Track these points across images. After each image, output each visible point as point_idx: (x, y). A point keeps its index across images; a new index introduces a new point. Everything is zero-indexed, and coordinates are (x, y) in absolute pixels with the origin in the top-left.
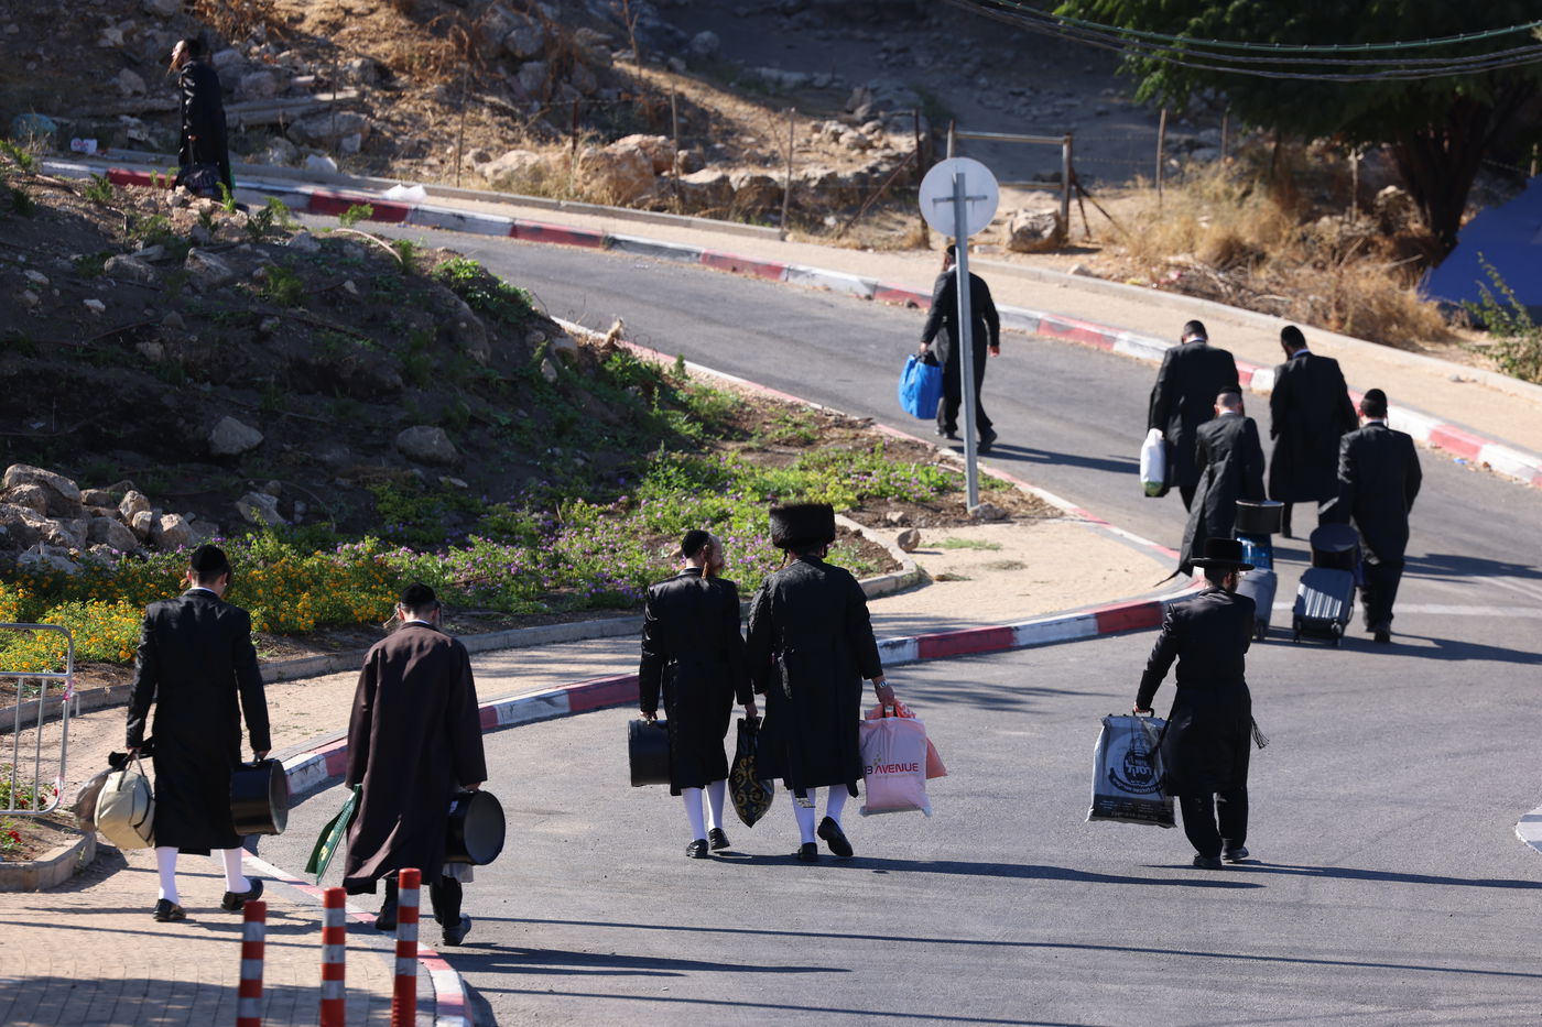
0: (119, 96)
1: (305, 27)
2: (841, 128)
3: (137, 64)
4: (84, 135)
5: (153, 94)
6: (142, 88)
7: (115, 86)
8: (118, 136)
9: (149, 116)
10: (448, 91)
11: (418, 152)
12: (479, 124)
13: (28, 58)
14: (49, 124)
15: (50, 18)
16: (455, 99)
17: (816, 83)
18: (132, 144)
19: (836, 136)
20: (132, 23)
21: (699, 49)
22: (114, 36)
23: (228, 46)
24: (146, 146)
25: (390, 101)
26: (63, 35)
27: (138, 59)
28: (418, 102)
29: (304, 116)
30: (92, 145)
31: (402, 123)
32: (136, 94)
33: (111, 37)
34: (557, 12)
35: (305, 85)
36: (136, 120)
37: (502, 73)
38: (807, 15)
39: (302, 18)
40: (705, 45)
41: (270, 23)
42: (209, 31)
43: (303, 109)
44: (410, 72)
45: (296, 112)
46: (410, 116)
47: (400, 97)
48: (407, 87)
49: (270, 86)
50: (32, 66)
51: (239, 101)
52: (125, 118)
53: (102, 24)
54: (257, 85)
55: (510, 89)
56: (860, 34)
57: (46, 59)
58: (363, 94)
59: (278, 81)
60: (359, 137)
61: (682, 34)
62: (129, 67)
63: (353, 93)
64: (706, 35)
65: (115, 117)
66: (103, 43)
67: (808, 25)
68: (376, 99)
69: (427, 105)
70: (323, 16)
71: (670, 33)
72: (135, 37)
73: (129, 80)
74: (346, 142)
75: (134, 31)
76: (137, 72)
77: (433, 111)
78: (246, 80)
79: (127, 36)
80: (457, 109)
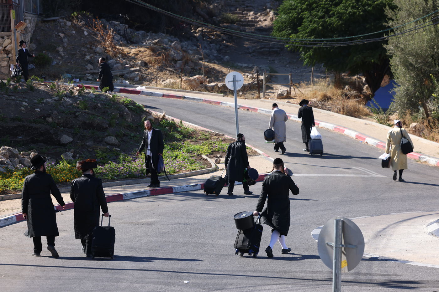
0: (87, 70)
1: (130, 55)
2: (249, 74)
3: (93, 63)
4: (76, 78)
5: (95, 69)
6: (92, 68)
7: (86, 68)
8: (85, 78)
9: (93, 74)
10: (159, 67)
11: (150, 81)
12: (166, 74)
13: (69, 63)
14: (69, 76)
15: (75, 54)
16: (161, 69)
17: (249, 66)
18: (88, 80)
19: (248, 76)
20: (92, 55)
21: (225, 60)
22: (88, 57)
23: (113, 59)
24: (91, 80)
25: (146, 70)
26: (77, 57)
27: (92, 62)
28: (152, 70)
29: (127, 73)
30: (78, 80)
31: (149, 74)
32: (91, 69)
33: (87, 58)
34: (193, 52)
35: (128, 67)
36: (90, 75)
37: (173, 63)
38: (254, 54)
39: (130, 52)
40: (226, 59)
41: (123, 54)
42: (108, 56)
43: (127, 72)
44: (152, 63)
45: (125, 72)
46: (150, 73)
47: (149, 69)
48: (150, 67)
49: (120, 67)
50: (69, 64)
51: (113, 70)
52: (87, 74)
53: (86, 55)
54: (117, 67)
55: (174, 67)
56: (265, 57)
57: (73, 63)
58: (141, 68)
59: (122, 66)
60: (138, 77)
61: (222, 57)
62: (90, 64)
63: (138, 68)
64: (227, 57)
65: (85, 74)
66: (85, 59)
67: (254, 56)
68: (143, 70)
69: (155, 70)
70: (135, 52)
71: (220, 57)
72: (93, 58)
73: (90, 66)
74: (135, 78)
75: (92, 56)
76: (92, 65)
77: (156, 72)
78: (115, 66)
79: (91, 57)
80: (161, 71)
